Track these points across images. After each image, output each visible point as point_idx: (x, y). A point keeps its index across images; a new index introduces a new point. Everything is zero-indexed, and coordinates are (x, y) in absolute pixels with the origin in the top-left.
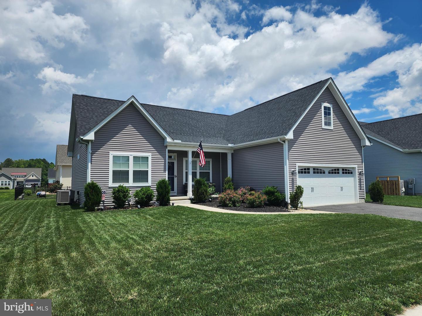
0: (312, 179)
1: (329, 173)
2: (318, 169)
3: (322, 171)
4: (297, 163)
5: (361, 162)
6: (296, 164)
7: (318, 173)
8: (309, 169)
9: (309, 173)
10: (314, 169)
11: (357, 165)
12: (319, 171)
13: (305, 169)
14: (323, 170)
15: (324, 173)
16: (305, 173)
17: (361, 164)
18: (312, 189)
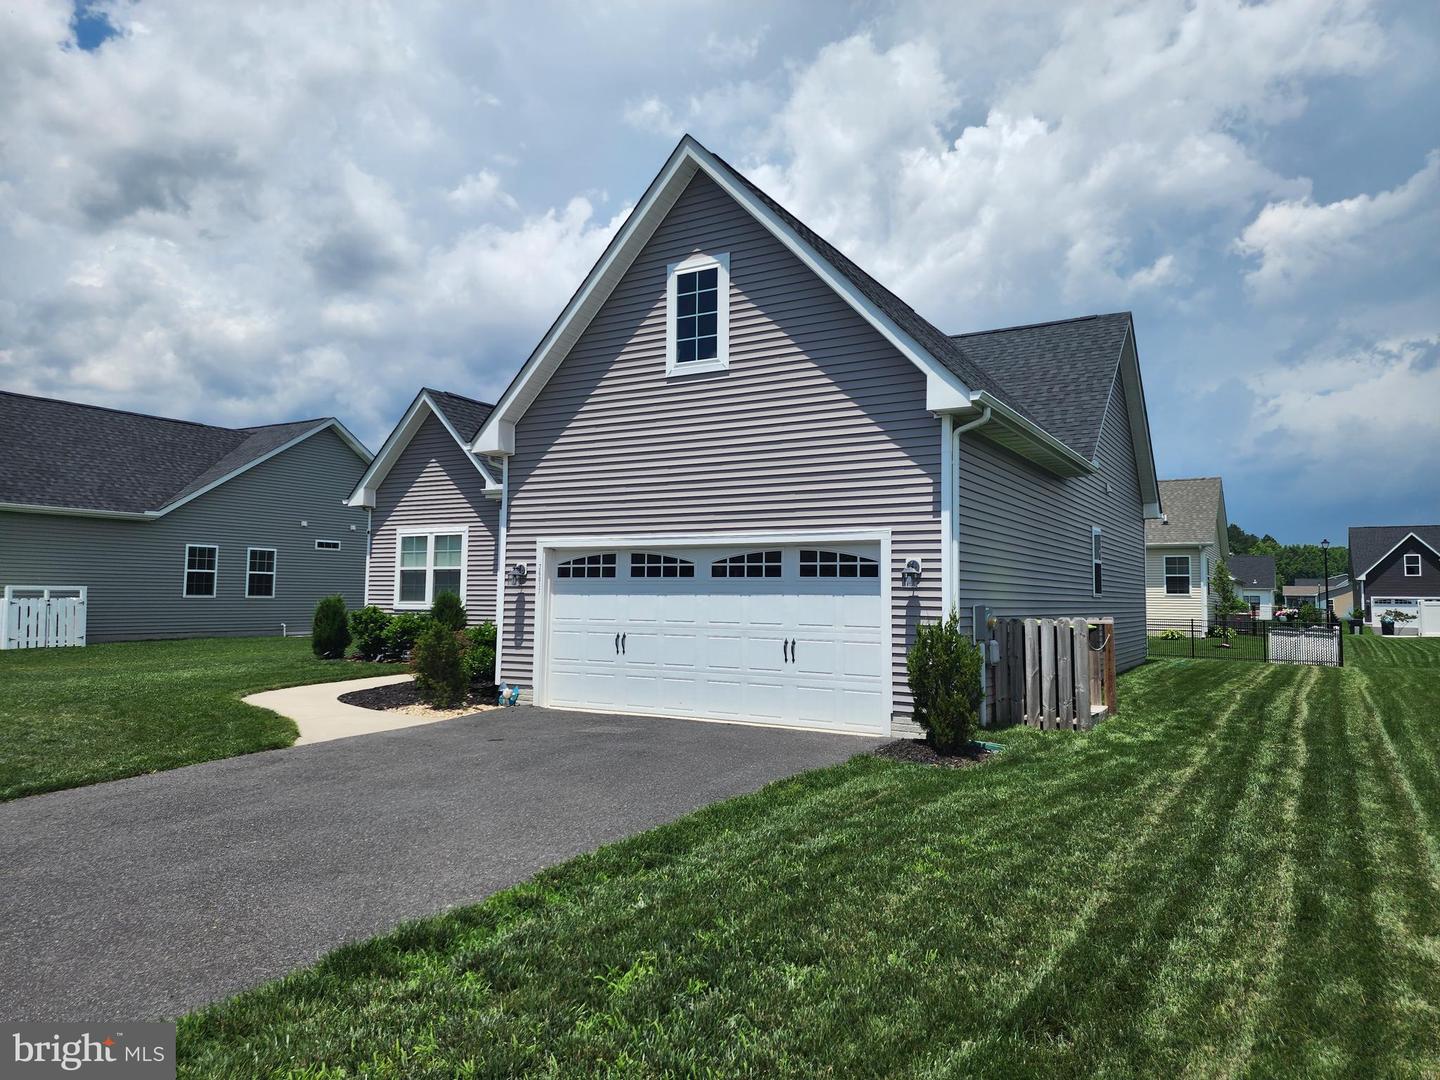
0: (622, 602)
1: (718, 572)
2: (654, 559)
3: (678, 565)
4: (538, 539)
5: (930, 508)
6: (535, 542)
7: (654, 572)
8: (610, 558)
9: (610, 573)
10: (637, 557)
11: (890, 529)
12: (662, 565)
13: (594, 560)
14: (682, 562)
15: (688, 572)
16: (594, 573)
17: (930, 518)
18: (620, 641)
